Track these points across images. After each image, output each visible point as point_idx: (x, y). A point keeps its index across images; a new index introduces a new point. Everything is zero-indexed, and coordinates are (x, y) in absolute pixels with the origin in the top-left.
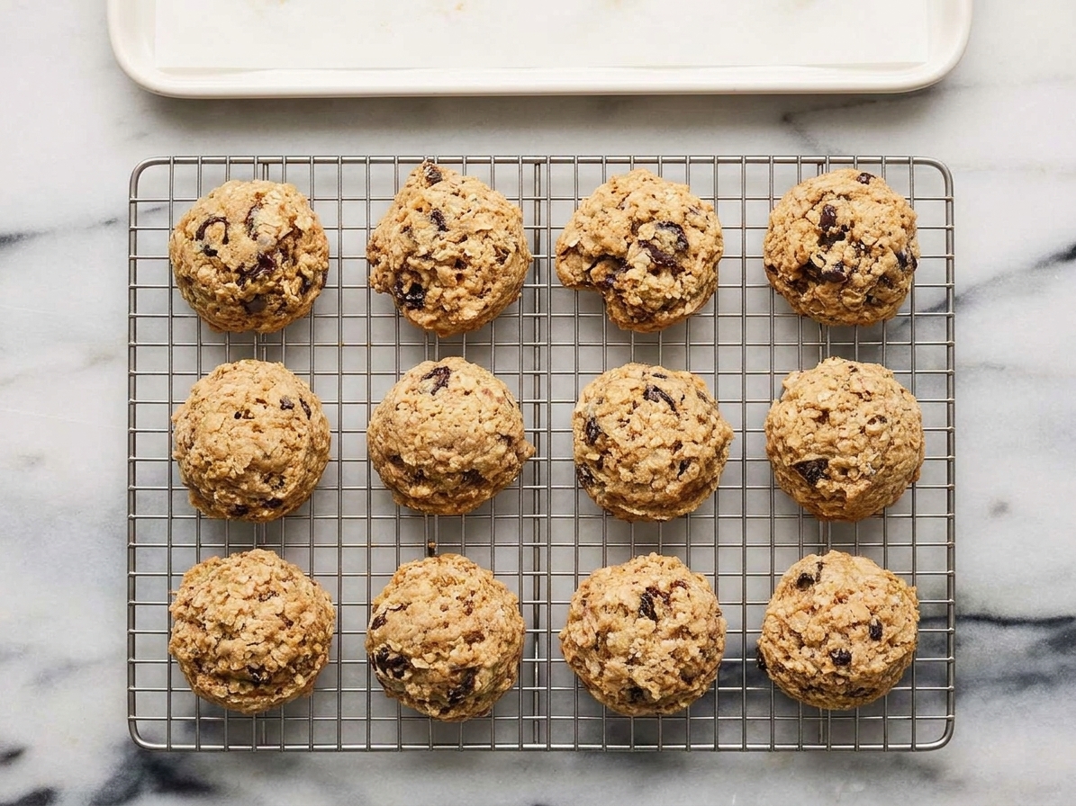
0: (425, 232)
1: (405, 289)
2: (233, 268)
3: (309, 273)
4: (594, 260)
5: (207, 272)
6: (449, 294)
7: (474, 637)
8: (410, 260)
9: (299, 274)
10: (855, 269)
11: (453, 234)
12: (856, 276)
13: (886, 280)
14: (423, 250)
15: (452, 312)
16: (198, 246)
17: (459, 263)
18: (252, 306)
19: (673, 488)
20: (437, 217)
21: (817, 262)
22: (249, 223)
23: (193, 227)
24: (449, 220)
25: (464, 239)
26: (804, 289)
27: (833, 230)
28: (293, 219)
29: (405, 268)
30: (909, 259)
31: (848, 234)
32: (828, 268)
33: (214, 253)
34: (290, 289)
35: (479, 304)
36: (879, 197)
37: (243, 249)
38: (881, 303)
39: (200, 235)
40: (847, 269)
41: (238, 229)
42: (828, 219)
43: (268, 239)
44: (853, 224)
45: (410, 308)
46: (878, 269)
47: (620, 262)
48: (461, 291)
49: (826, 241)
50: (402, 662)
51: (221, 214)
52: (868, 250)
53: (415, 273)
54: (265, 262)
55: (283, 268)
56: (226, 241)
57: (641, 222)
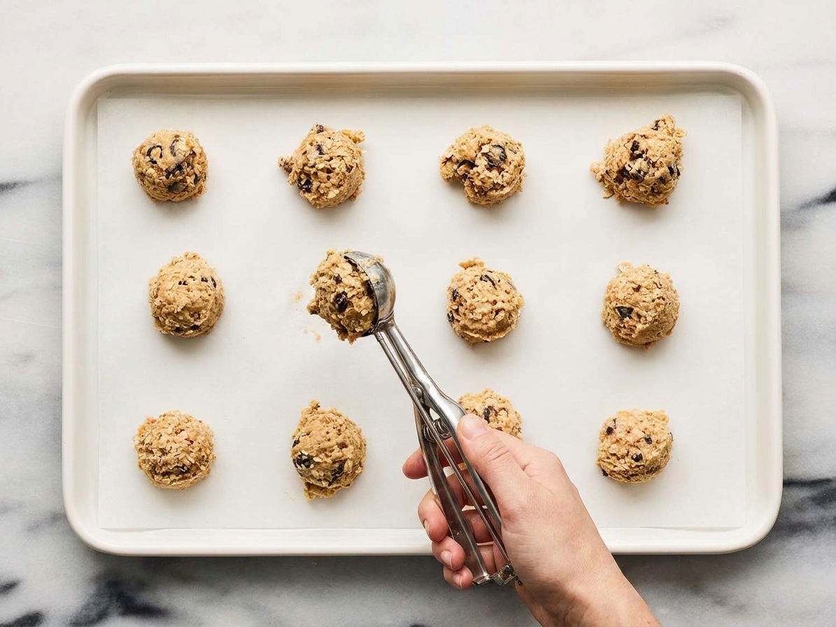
0: (313, 154)
1: (303, 183)
2: (164, 169)
3: (198, 173)
4: (460, 163)
5: (151, 171)
6: (323, 185)
7: (343, 446)
8: (306, 168)
9: (195, 173)
10: (645, 173)
11: (326, 157)
12: (647, 177)
13: (662, 180)
14: (311, 163)
15: (323, 195)
16: (148, 159)
17: (329, 171)
18: (172, 188)
19: (492, 323)
20: (319, 148)
21: (628, 169)
22: (172, 148)
23: (146, 149)
24: (325, 149)
25: (331, 159)
26: (621, 182)
27: (637, 152)
28: (192, 148)
29: (302, 172)
30: (676, 171)
31: (644, 156)
32: (633, 171)
33: (155, 162)
34: (190, 180)
35: (337, 191)
36: (662, 137)
37: (169, 161)
38: (659, 193)
39: (149, 153)
40: (642, 173)
41: (167, 152)
42: (635, 146)
43: (181, 157)
44: (647, 150)
45: (304, 192)
46: (658, 174)
47: (472, 164)
48: (329, 184)
49: (633, 158)
50: (309, 460)
51: (160, 144)
52: (654, 164)
53: (308, 175)
54: (179, 167)
55: (187, 170)
56: (161, 157)
57: (483, 144)
